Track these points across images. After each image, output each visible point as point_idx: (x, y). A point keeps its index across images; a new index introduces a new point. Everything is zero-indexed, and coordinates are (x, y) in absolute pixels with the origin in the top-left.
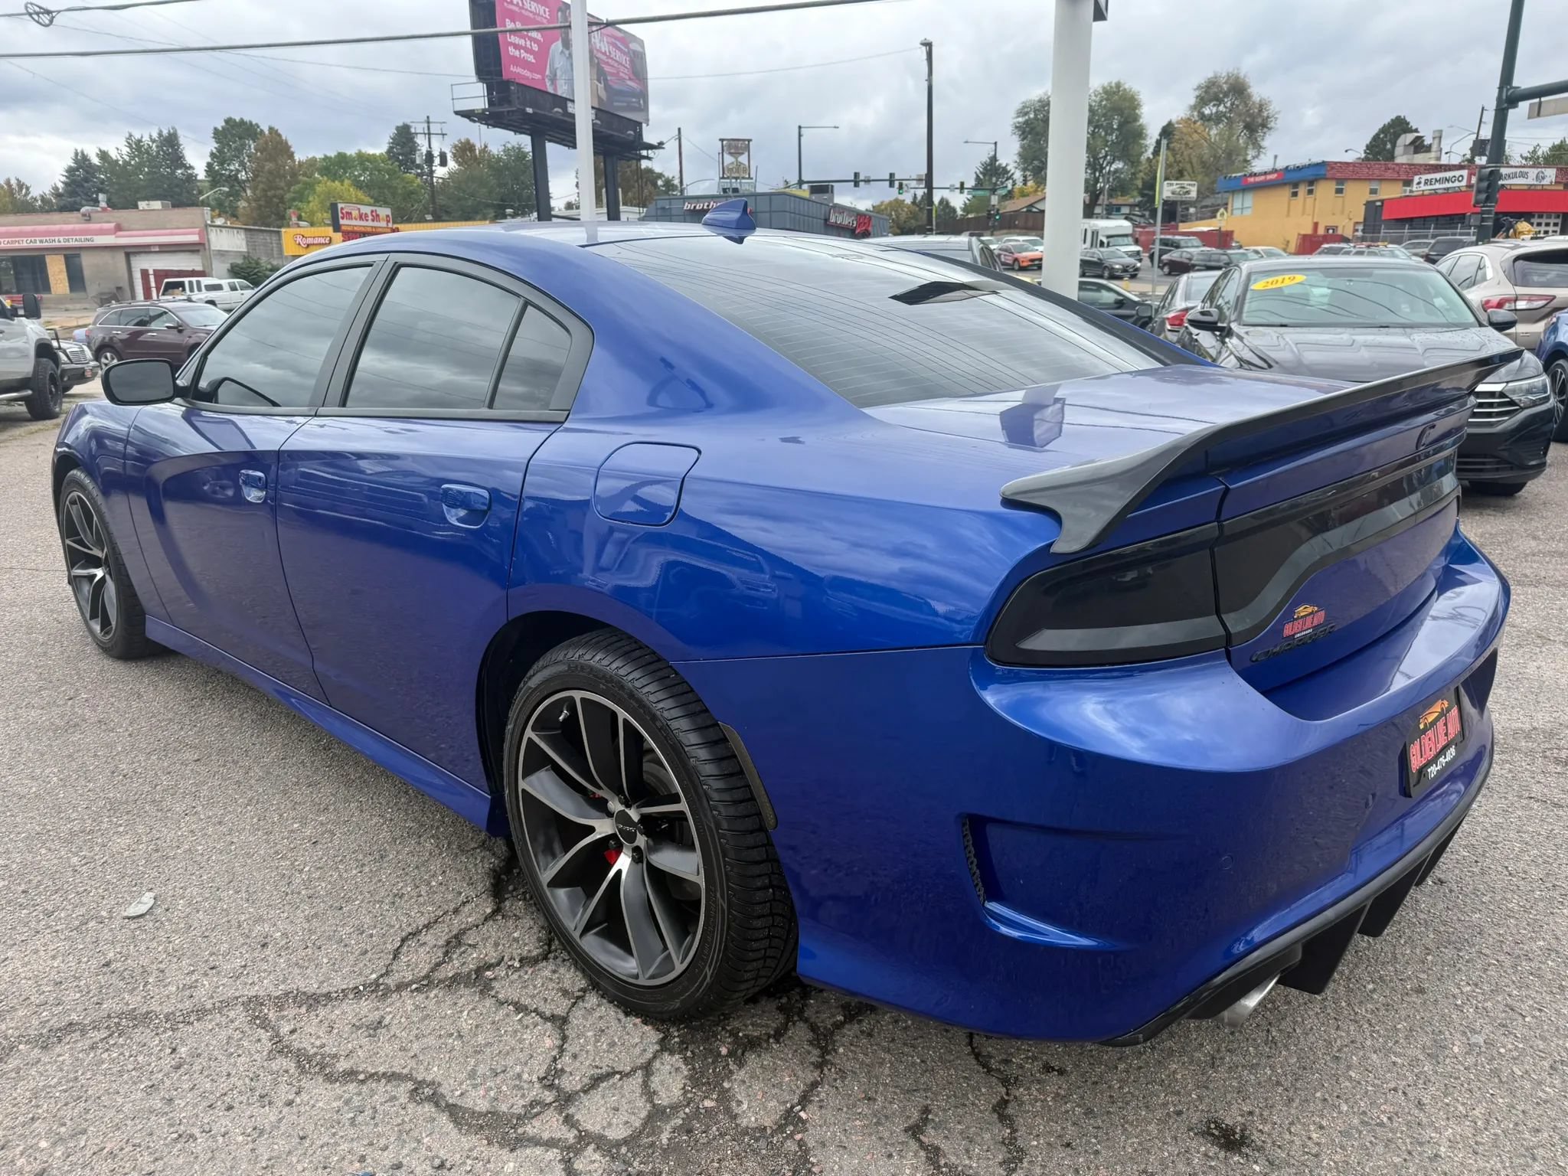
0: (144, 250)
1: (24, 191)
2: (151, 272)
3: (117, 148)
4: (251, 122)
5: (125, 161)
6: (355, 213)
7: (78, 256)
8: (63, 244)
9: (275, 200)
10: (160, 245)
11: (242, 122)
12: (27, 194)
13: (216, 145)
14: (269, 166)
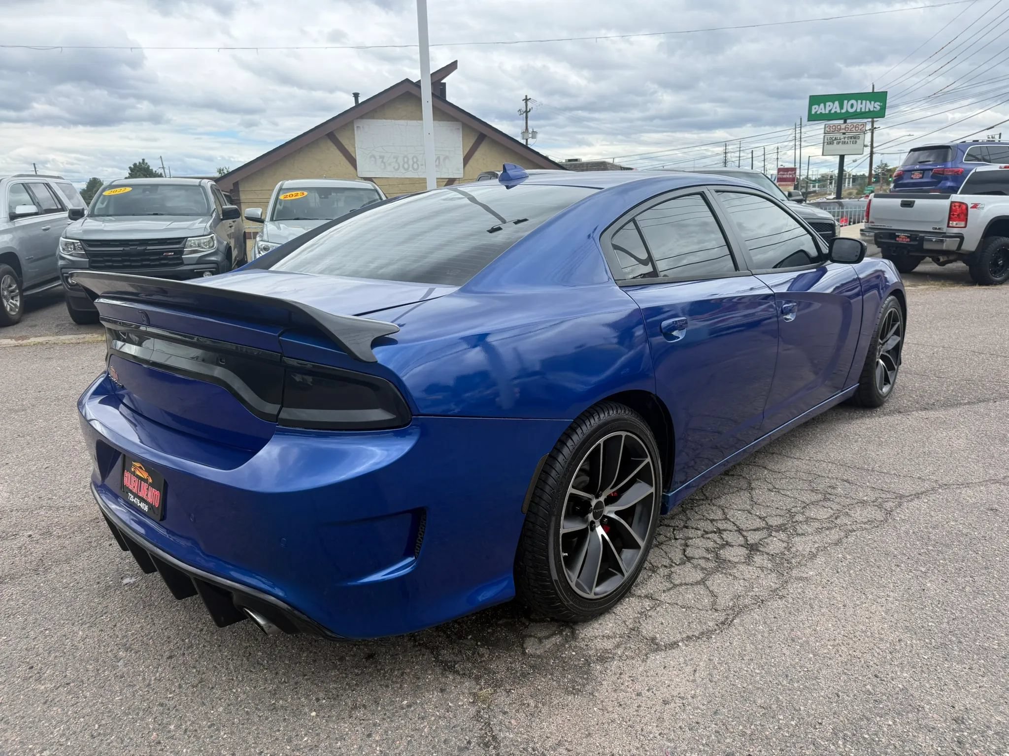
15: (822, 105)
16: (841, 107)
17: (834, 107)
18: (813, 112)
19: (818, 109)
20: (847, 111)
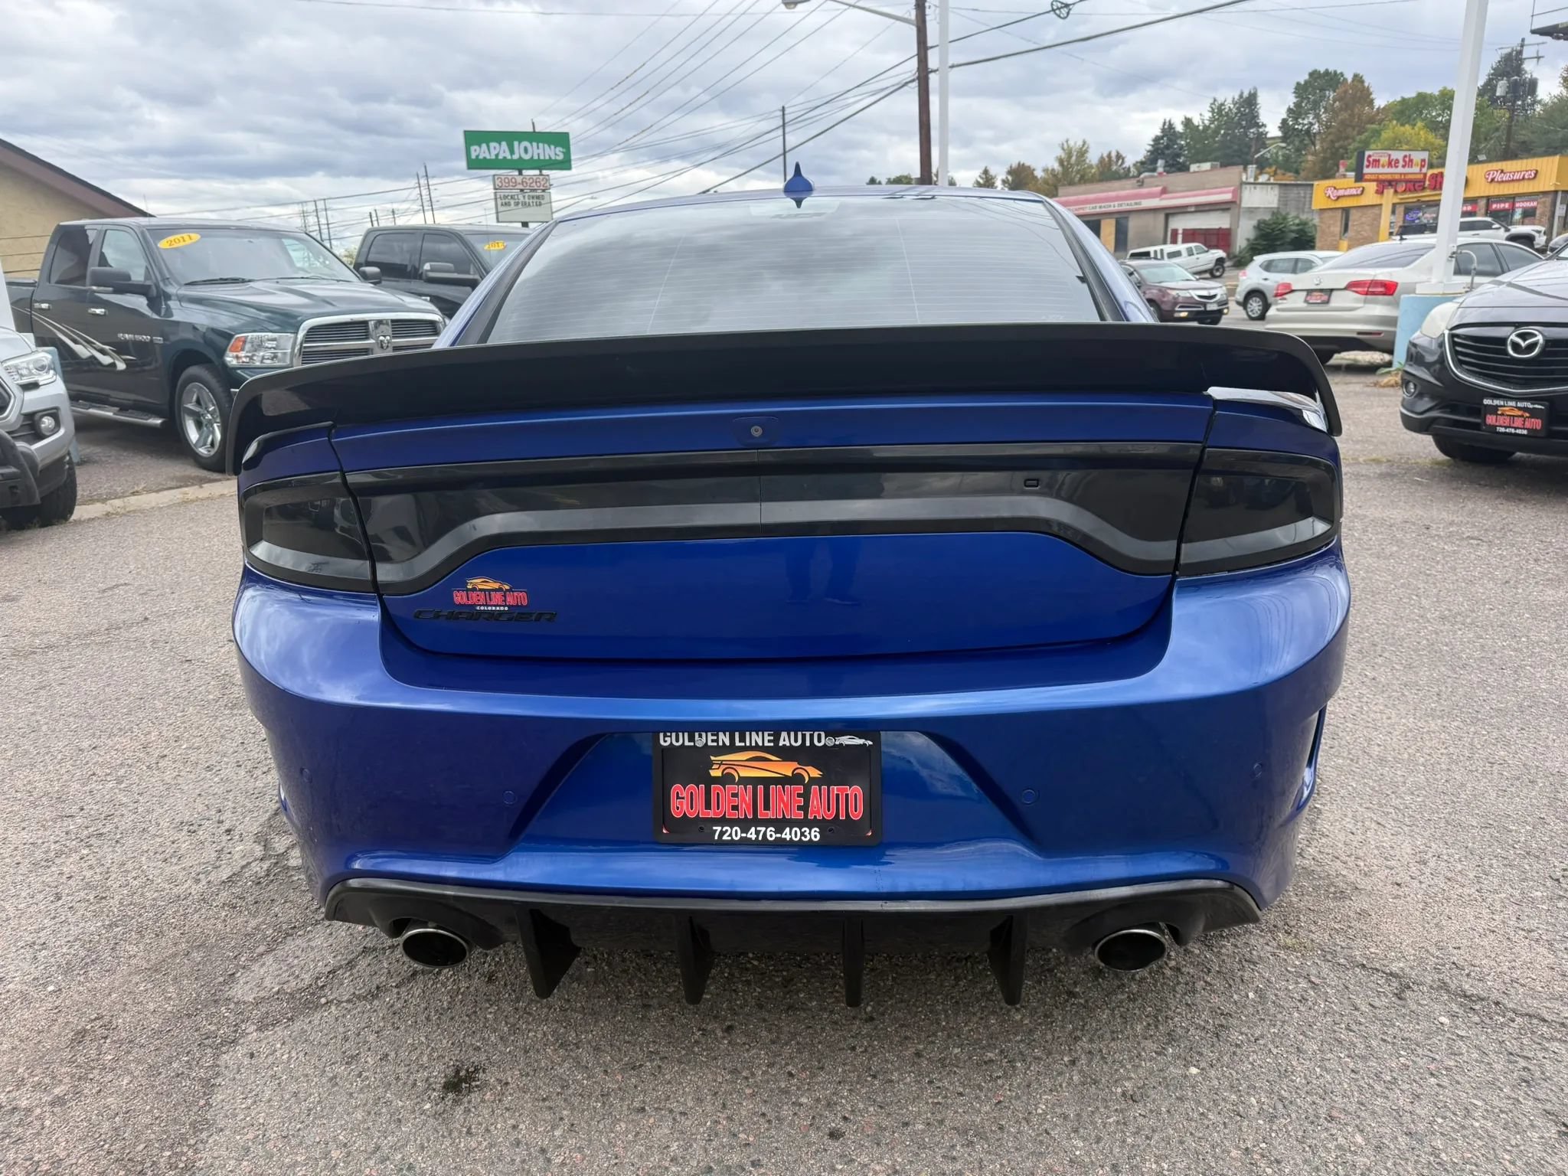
0: (1182, 210)
1: (1120, 161)
2: (1180, 231)
3: (1201, 115)
4: (1335, 72)
5: (1205, 126)
6: (1384, 160)
7: (1127, 218)
8: (1117, 208)
9: (1341, 150)
10: (1197, 205)
11: (1327, 72)
12: (1123, 163)
13: (1295, 100)
14: (1344, 115)
15: (484, 146)
16: (512, 152)
17: (501, 152)
18: (473, 156)
19: (480, 151)
20: (520, 157)
